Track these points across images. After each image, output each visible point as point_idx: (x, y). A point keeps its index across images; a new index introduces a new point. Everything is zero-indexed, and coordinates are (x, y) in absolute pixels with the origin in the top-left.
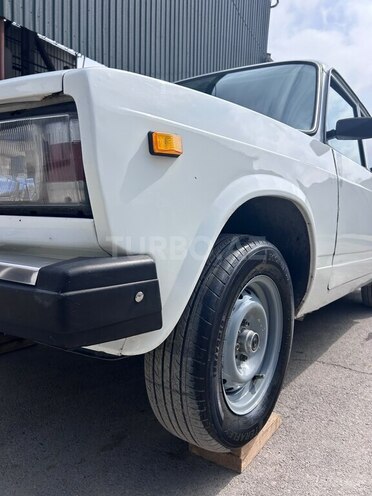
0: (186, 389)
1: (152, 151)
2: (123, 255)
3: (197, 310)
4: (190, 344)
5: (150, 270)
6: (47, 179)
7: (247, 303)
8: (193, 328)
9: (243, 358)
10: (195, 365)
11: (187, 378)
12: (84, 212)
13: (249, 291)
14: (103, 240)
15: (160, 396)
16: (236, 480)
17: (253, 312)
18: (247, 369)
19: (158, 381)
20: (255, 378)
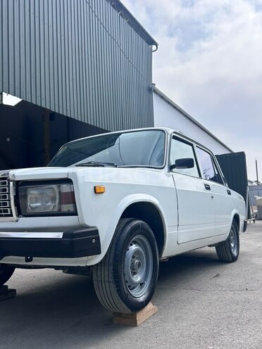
0: (111, 280)
1: (95, 192)
2: (88, 227)
4: (111, 261)
5: (96, 232)
6: (60, 203)
7: (134, 247)
8: (112, 255)
9: (135, 273)
10: (114, 270)
11: (111, 275)
12: (75, 213)
13: (135, 242)
14: (81, 223)
15: (100, 285)
17: (137, 252)
18: (137, 278)
19: (99, 279)
20: (142, 284)
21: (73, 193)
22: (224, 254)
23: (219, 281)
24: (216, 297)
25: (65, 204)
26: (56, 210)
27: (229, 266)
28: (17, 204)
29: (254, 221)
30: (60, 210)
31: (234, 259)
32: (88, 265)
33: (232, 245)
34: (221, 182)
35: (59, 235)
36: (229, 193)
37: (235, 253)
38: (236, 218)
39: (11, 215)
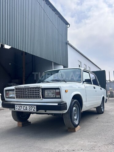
0: (69, 117)
1: (66, 92)
2: (64, 102)
3: (70, 109)
4: (69, 112)
5: (66, 103)
7: (74, 108)
9: (75, 116)
10: (70, 115)
12: (60, 98)
13: (75, 107)
14: (62, 101)
16: (75, 133)
17: (75, 109)
18: (75, 117)
19: (65, 117)
20: (76, 119)
21: (60, 92)
22: (99, 111)
23: (98, 120)
24: (98, 124)
25: (57, 95)
26: (55, 97)
27: (101, 115)
28: (42, 95)
29: (109, 98)
30: (56, 97)
31: (103, 113)
32: (63, 113)
33: (102, 108)
34: (98, 85)
35: (57, 104)
36: (101, 89)
37: (103, 110)
38: (103, 98)
39: (40, 98)
